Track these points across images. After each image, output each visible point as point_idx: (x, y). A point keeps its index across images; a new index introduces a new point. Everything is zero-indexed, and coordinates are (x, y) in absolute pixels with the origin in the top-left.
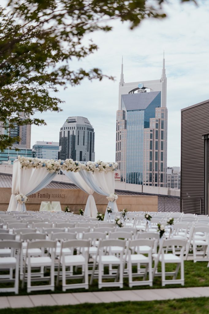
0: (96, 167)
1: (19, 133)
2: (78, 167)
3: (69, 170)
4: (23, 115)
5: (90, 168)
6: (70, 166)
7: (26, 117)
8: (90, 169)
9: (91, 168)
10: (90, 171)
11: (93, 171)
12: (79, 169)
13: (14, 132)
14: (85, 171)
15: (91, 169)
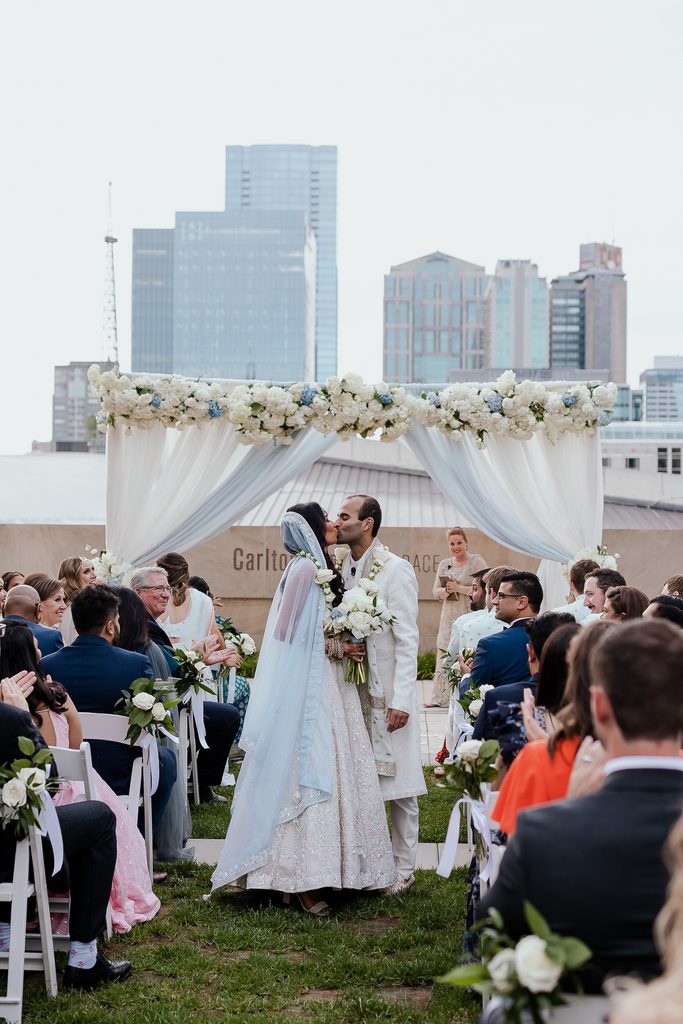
0: (492, 412)
1: (583, 327)
2: (390, 414)
3: (344, 428)
4: (598, 260)
5: (457, 415)
6: (346, 411)
7: (607, 268)
8: (456, 423)
9: (463, 416)
10: (456, 431)
11: (480, 433)
12: (400, 426)
13: (566, 324)
14: (433, 430)
15: (466, 423)
